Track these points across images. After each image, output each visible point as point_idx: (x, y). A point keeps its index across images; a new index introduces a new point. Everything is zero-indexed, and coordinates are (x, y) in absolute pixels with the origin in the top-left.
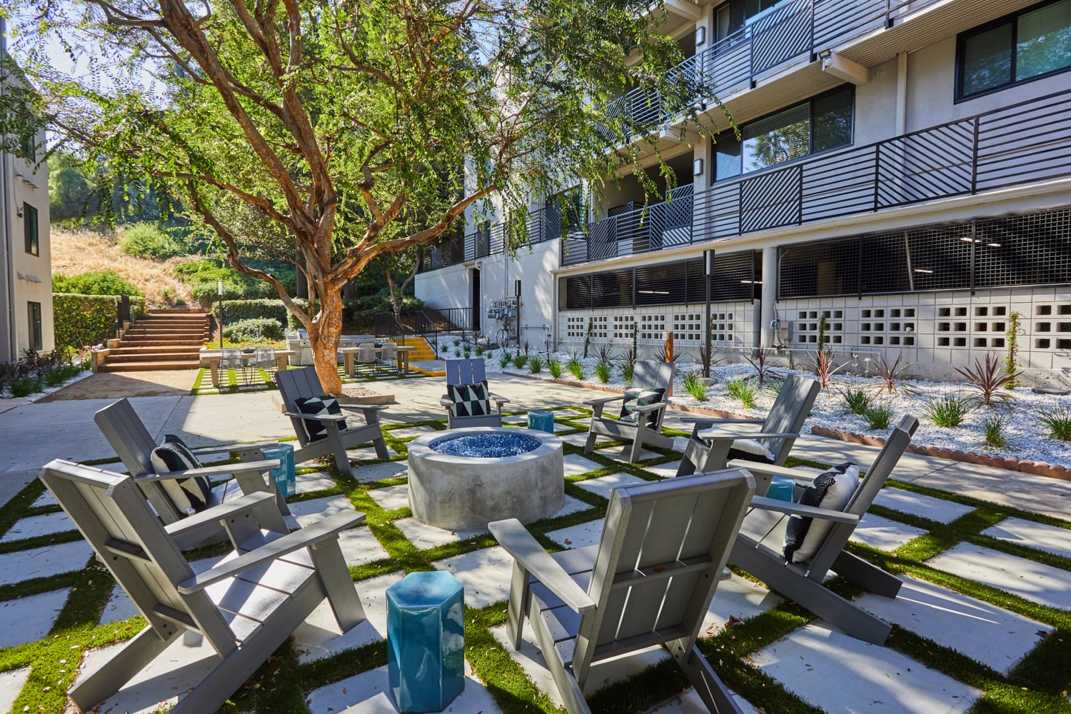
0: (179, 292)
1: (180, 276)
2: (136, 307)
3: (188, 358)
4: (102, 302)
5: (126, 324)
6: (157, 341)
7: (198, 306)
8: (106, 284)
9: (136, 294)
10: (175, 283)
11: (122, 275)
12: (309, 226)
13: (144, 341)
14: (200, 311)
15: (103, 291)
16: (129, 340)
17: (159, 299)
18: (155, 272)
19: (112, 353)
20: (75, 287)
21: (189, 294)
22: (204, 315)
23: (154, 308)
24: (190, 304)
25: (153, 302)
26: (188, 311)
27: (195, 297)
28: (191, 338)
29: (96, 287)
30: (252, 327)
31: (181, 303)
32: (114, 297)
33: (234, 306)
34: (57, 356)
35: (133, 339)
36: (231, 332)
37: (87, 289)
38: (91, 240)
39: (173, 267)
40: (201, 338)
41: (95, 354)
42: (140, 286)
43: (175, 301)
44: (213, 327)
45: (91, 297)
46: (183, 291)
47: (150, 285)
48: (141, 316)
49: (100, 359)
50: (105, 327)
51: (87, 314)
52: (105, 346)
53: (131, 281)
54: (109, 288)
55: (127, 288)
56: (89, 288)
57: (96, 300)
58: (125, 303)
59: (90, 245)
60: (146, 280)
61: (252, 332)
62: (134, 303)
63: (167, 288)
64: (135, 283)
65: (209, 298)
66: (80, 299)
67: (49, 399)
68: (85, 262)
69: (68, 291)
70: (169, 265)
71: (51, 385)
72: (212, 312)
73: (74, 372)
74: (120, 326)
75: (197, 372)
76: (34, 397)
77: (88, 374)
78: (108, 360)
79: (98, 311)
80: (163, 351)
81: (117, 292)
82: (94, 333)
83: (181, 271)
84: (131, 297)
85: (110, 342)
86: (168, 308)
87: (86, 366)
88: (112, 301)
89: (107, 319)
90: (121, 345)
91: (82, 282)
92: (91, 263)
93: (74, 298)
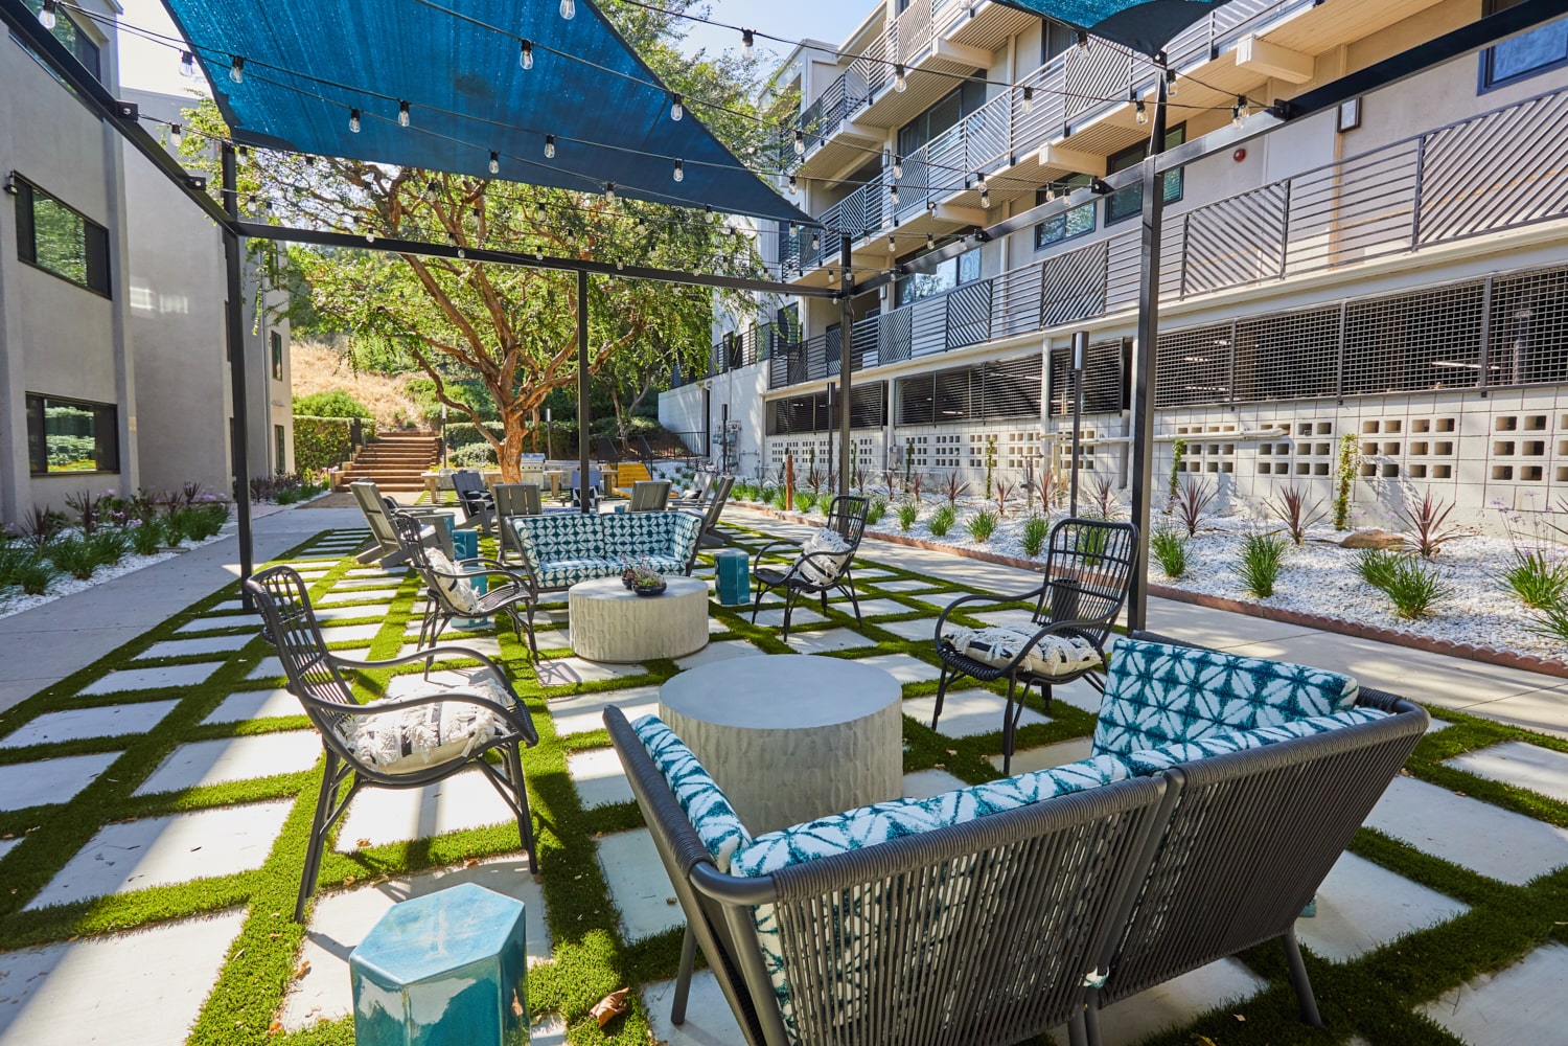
0: (410, 413)
1: (411, 395)
2: (367, 430)
3: (415, 481)
4: (336, 424)
5: (359, 447)
6: (387, 464)
7: (428, 429)
8: (337, 405)
9: (367, 416)
10: (406, 403)
11: (352, 394)
12: (492, 369)
13: (375, 464)
14: (430, 435)
15: (335, 413)
16: (362, 463)
17: (389, 421)
18: (385, 390)
19: (347, 474)
20: (308, 409)
21: (420, 415)
22: (433, 439)
23: (384, 431)
24: (421, 427)
25: (384, 425)
26: (418, 434)
27: (426, 419)
28: (419, 462)
29: (328, 409)
30: (478, 451)
31: (411, 426)
32: (347, 419)
33: (462, 429)
34: (299, 477)
35: (365, 462)
36: (457, 457)
37: (319, 411)
38: (319, 354)
39: (404, 385)
40: (428, 462)
41: (333, 475)
42: (370, 407)
43: (405, 424)
44: (441, 452)
45: (325, 419)
46: (414, 413)
47: (381, 406)
48: (371, 439)
49: (338, 480)
50: (338, 451)
51: (321, 436)
52: (340, 469)
53: (361, 401)
54: (340, 409)
55: (358, 410)
56: (321, 410)
57: (330, 422)
58: (358, 426)
59: (319, 359)
60: (377, 400)
61: (477, 456)
62: (365, 426)
63: (398, 409)
64: (366, 402)
65: (438, 422)
66: (314, 422)
67: (304, 507)
68: (317, 380)
69: (302, 413)
70: (400, 383)
71: (302, 498)
72: (441, 436)
73: (317, 490)
74: (353, 449)
75: (421, 493)
76: (293, 506)
77: (328, 492)
78: (344, 481)
79: (333, 434)
80: (392, 474)
81: (348, 414)
82: (328, 457)
83: (412, 389)
84: (362, 420)
85: (344, 464)
86: (398, 431)
87: (325, 486)
88: (345, 423)
89: (340, 442)
90: (354, 468)
91: (314, 403)
92: (320, 380)
93: (309, 421)
